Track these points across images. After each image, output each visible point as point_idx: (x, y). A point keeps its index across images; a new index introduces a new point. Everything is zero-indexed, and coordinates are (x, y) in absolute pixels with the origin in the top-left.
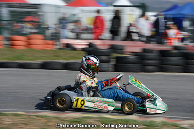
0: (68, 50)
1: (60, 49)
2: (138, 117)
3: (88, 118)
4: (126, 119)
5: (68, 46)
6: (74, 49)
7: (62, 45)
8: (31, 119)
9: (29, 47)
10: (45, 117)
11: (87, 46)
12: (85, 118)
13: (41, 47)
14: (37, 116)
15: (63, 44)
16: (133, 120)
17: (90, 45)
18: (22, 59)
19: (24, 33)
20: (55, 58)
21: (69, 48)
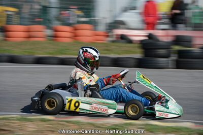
0: (123, 43)
1: (113, 41)
2: (193, 124)
3: (130, 124)
4: (177, 127)
5: (123, 38)
6: (130, 42)
7: (115, 36)
8: (59, 125)
9: (75, 39)
10: (78, 123)
11: (146, 38)
12: (126, 124)
13: (89, 39)
14: (67, 122)
15: (117, 35)
16: (186, 128)
17: (150, 36)
18: (65, 54)
19: (71, 22)
20: (106, 52)
21: (123, 41)
